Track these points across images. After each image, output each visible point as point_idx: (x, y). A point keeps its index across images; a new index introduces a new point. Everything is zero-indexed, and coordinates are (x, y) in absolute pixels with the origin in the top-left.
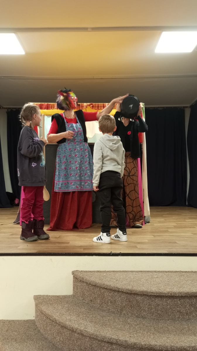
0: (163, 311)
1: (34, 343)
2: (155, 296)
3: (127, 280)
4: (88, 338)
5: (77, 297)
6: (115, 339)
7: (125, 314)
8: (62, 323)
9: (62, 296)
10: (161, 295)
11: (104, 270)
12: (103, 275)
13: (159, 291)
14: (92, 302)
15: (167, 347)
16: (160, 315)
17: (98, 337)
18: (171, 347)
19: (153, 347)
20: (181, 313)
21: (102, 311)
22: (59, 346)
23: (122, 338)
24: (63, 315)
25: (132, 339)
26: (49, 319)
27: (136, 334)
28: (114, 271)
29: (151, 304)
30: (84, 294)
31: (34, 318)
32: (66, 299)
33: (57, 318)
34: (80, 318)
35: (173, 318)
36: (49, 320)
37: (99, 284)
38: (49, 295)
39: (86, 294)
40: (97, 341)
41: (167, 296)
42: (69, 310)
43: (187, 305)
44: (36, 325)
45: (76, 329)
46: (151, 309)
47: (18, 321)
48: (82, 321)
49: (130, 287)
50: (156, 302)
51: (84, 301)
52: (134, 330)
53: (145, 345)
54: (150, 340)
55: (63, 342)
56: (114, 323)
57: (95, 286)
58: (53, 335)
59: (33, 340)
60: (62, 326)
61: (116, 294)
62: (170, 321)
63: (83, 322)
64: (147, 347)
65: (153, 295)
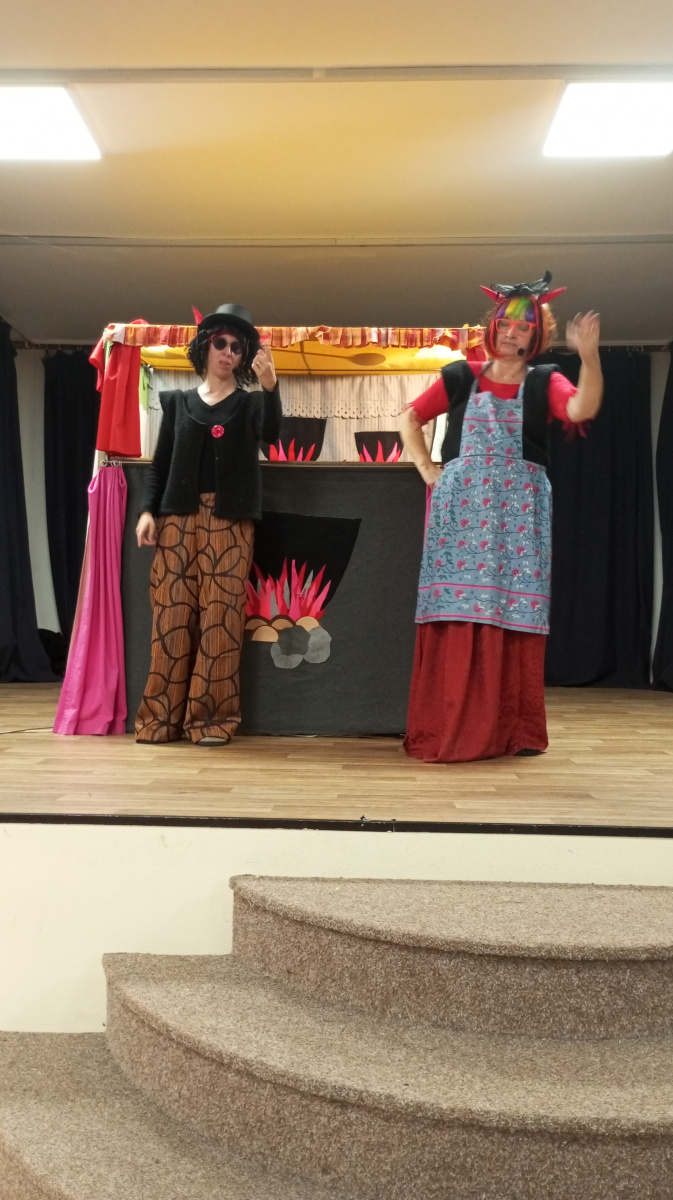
0: (520, 1009)
1: (97, 1106)
2: (495, 956)
3: (407, 906)
4: (268, 1085)
5: (244, 961)
6: (356, 1090)
7: (395, 1015)
8: (187, 1038)
9: (198, 958)
10: (516, 953)
11: (338, 876)
12: (331, 891)
13: (511, 940)
14: (292, 977)
15: (524, 1119)
16: (511, 1020)
17: (299, 1083)
18: (537, 1120)
19: (477, 1117)
20: (581, 1014)
21: (323, 1007)
22: (176, 1114)
23: (377, 1088)
24: (194, 1013)
25: (411, 1092)
26: (149, 1025)
27: (426, 1076)
28: (368, 881)
29: (483, 984)
30: (266, 951)
31: (103, 1029)
32: (209, 968)
33: (173, 1022)
34: (249, 1025)
35: (556, 1032)
36: (147, 1029)
37: (315, 917)
38: (153, 953)
39: (274, 951)
40: (297, 1097)
41: (536, 959)
42: (213, 999)
43: (602, 989)
44: (109, 1050)
45: (231, 1059)
46: (483, 1000)
47: (50, 1035)
48: (255, 1033)
49: (414, 929)
50: (498, 978)
51: (267, 974)
52: (420, 1065)
53: (453, 1110)
54: (470, 1095)
55: (189, 1100)
56: (356, 1041)
57: (302, 923)
58: (160, 1078)
59: (94, 1093)
60: (187, 1048)
61: (368, 949)
62: (544, 1042)
63: (256, 1036)
64: (458, 1119)
65: (489, 955)
